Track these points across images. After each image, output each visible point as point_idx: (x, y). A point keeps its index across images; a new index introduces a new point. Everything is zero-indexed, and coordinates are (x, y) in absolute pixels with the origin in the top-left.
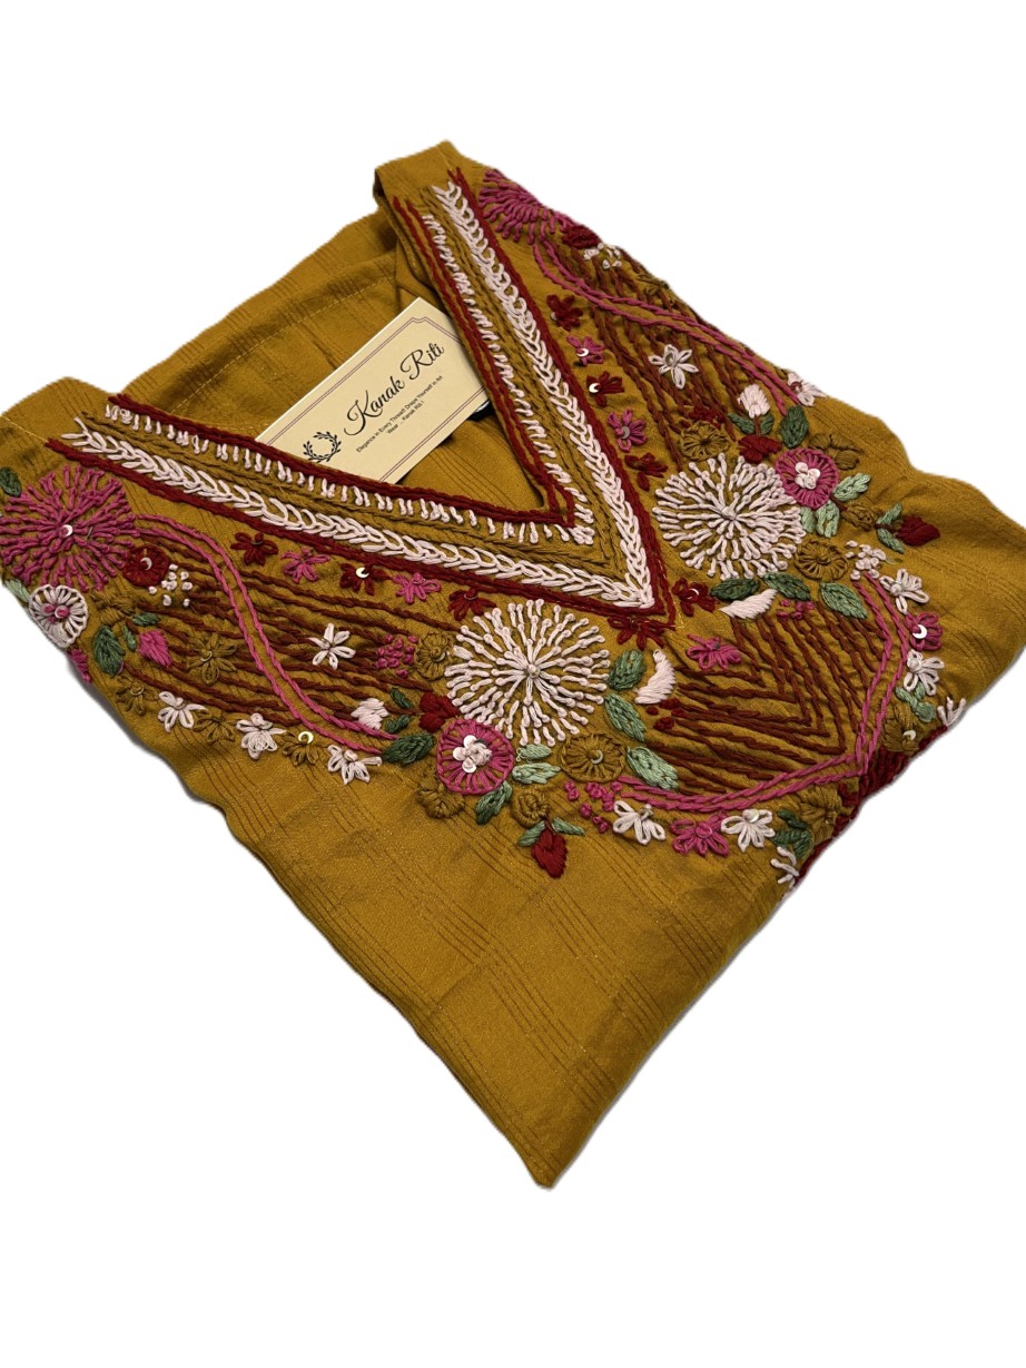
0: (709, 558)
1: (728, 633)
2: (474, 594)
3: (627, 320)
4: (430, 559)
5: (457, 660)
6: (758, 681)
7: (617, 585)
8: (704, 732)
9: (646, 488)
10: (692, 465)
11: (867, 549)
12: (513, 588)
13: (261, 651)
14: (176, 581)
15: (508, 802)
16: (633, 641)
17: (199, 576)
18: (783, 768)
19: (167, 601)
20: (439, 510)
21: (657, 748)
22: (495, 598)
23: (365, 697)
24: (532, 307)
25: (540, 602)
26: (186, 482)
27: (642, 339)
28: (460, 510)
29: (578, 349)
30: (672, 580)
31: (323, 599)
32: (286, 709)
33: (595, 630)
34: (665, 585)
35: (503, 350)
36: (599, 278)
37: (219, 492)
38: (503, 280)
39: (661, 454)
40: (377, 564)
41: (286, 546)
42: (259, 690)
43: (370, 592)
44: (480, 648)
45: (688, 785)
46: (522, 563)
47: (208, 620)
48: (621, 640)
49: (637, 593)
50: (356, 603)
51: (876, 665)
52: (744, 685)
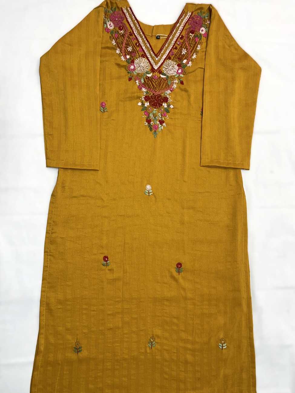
0: (165, 70)
1: (159, 77)
2: (144, 56)
3: (186, 44)
4: (144, 49)
5: (138, 59)
6: (156, 82)
7: (155, 65)
8: (148, 81)
9: (167, 59)
10: (173, 61)
11: (177, 80)
12: (147, 58)
13: (124, 44)
14: (122, 32)
15: (131, 73)
16: (151, 71)
17: (124, 33)
18: (150, 89)
19: (120, 33)
20: (148, 45)
21: (144, 79)
22: (145, 57)
23: (129, 55)
24: (180, 34)
25: (148, 61)
26: (130, 22)
27: (185, 47)
28: (150, 47)
29: (178, 42)
30: (160, 69)
31: (133, 43)
32: (122, 51)
33: (150, 68)
34: (159, 69)
35: (173, 35)
36: (189, 37)
37: (132, 25)
38: (181, 29)
39: (172, 58)
40: (140, 45)
41: (134, 36)
42: (121, 47)
43: (137, 47)
44: (140, 60)
45: (143, 84)
46: (150, 57)
47: (122, 37)
48: (150, 70)
49: (156, 68)
50: (135, 47)
51: (166, 89)
52: (154, 81)
